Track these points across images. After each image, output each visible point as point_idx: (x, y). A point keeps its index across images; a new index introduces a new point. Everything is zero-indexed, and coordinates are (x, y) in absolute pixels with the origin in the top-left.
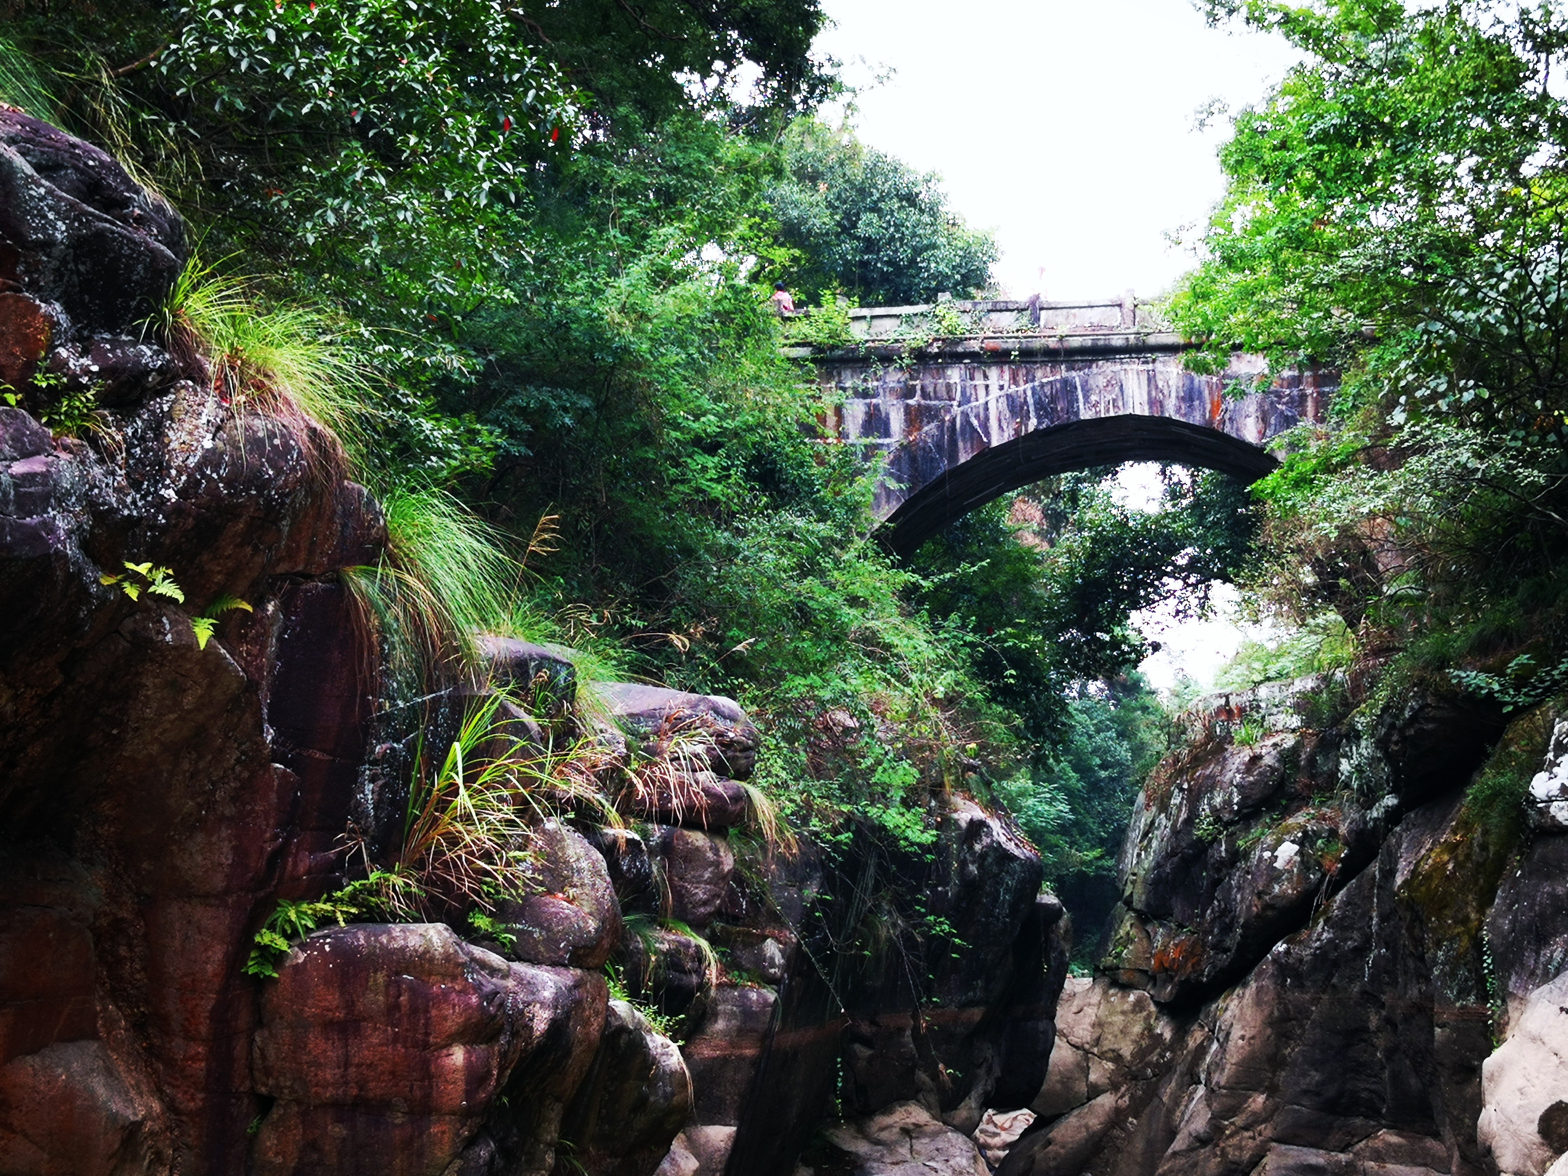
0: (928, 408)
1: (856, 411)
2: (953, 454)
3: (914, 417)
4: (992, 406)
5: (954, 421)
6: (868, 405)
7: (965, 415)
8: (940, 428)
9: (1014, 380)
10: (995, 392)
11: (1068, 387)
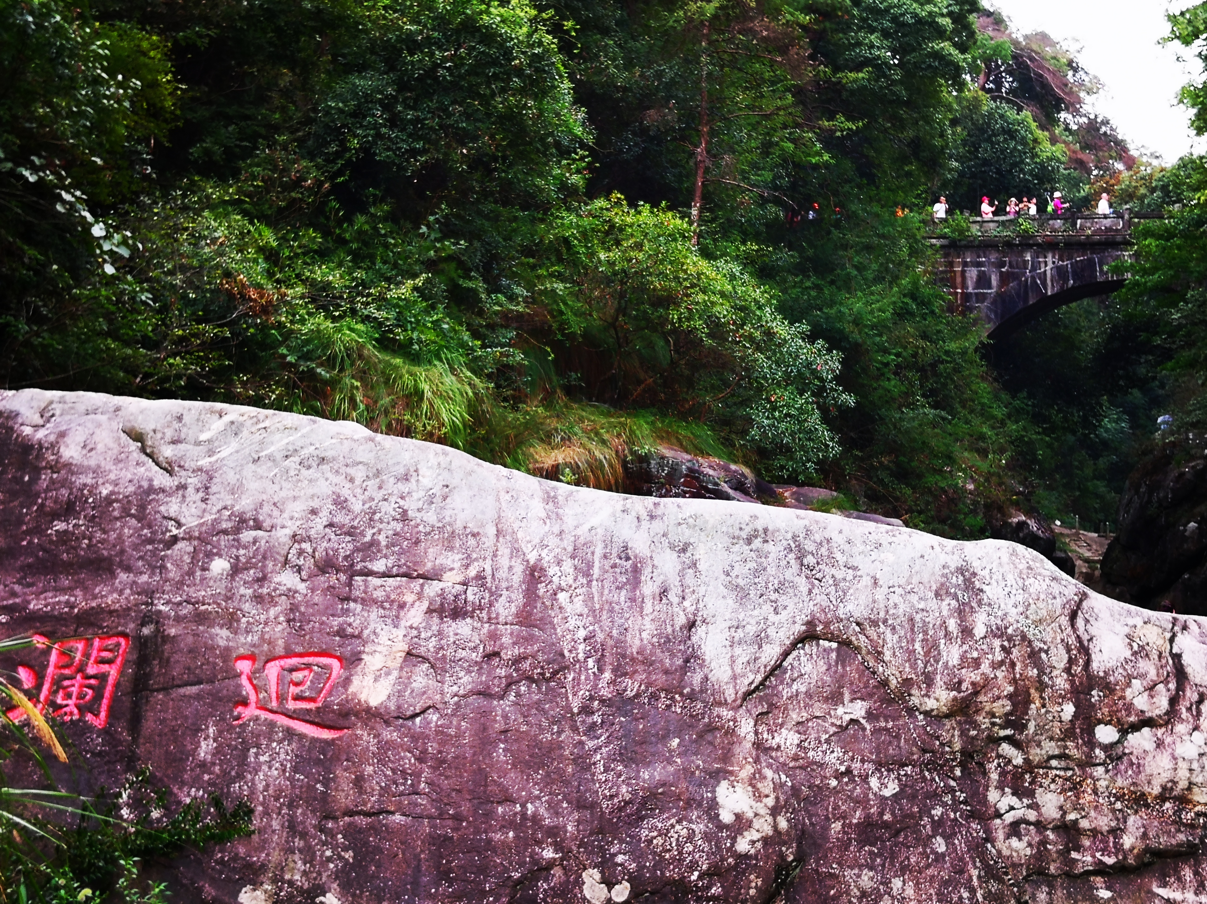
0: (1013, 273)
1: (972, 273)
2: (1026, 299)
3: (1004, 279)
4: (1049, 273)
5: (1026, 280)
6: (979, 271)
7: (1033, 278)
8: (1019, 284)
9: (1061, 259)
10: (1050, 265)
11: (1090, 263)
